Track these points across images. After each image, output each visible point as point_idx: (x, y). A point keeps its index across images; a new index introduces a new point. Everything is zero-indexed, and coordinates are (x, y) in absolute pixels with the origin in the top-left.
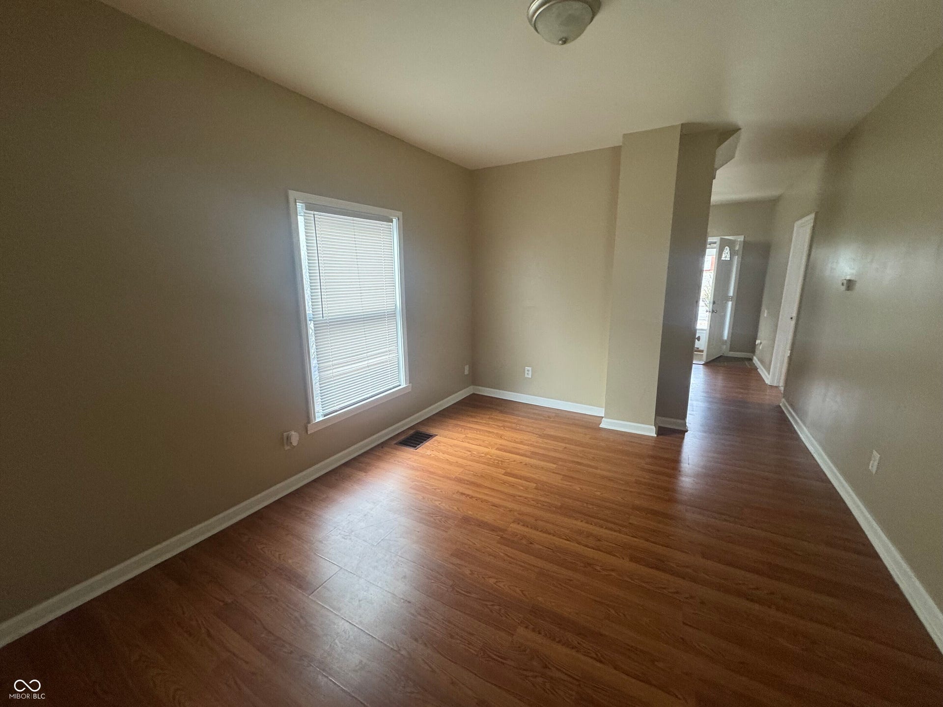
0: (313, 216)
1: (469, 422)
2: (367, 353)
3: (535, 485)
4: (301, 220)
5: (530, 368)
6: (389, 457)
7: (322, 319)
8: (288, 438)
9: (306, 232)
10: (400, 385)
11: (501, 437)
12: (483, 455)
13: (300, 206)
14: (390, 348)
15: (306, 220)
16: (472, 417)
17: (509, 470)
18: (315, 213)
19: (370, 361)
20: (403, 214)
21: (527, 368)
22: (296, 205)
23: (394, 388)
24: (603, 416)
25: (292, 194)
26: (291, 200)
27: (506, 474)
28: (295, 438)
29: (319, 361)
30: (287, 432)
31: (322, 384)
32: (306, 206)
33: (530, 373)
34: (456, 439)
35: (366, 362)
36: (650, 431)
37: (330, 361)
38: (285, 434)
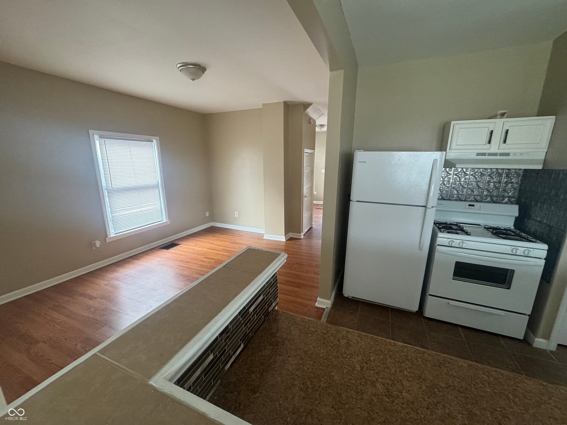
0: (103, 141)
1: (201, 238)
2: (141, 204)
3: (214, 261)
4: (97, 143)
5: (237, 212)
6: (153, 254)
7: (111, 188)
8: (95, 244)
9: (100, 149)
10: (162, 221)
11: (212, 244)
12: (199, 251)
13: (96, 137)
14: (155, 203)
15: (100, 143)
16: (204, 236)
17: (206, 256)
18: (105, 139)
19: (142, 209)
20: (159, 138)
21: (236, 212)
22: (94, 136)
23: (158, 222)
24: (264, 233)
25: (91, 132)
26: (91, 134)
27: (205, 258)
28: (98, 244)
29: (111, 208)
30: (94, 241)
31: (113, 219)
32: (99, 136)
33: (237, 214)
34: (191, 246)
35: (140, 209)
36: (282, 239)
37: (118, 208)
38: (93, 242)
